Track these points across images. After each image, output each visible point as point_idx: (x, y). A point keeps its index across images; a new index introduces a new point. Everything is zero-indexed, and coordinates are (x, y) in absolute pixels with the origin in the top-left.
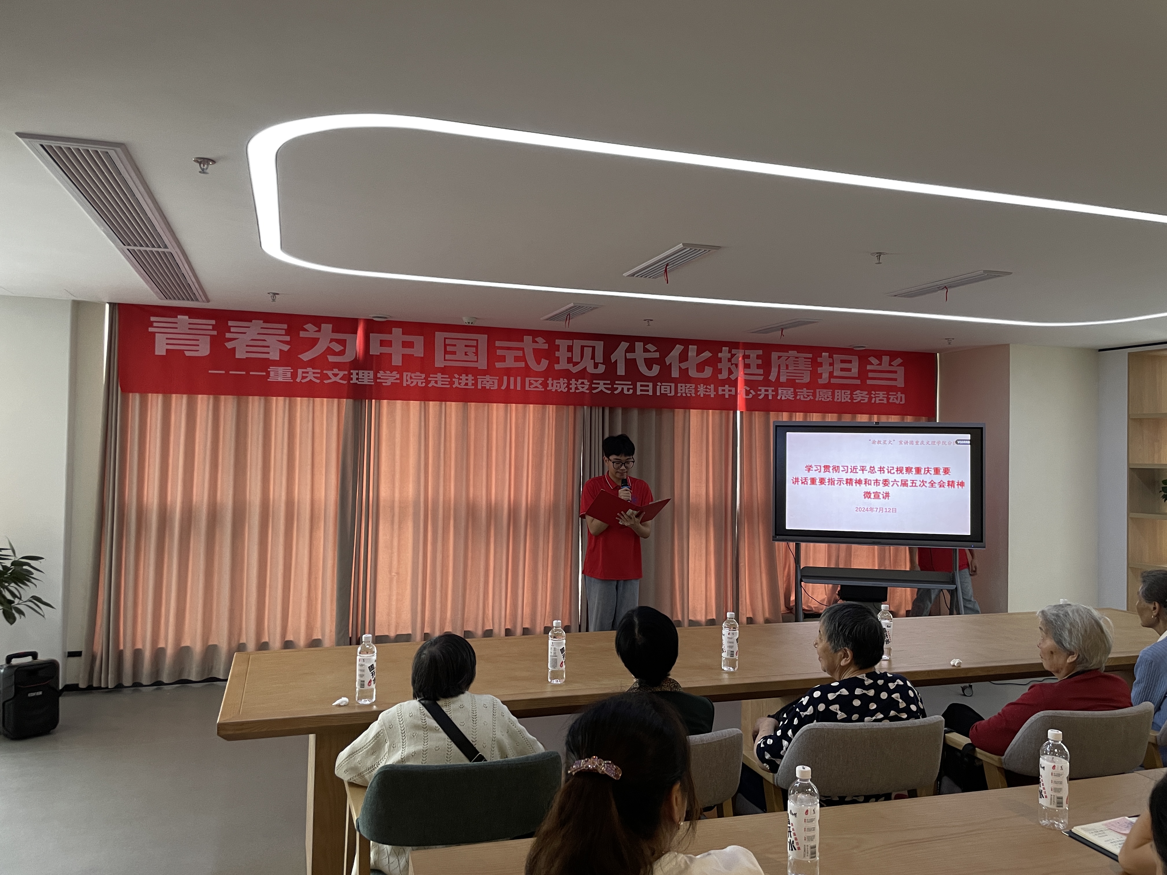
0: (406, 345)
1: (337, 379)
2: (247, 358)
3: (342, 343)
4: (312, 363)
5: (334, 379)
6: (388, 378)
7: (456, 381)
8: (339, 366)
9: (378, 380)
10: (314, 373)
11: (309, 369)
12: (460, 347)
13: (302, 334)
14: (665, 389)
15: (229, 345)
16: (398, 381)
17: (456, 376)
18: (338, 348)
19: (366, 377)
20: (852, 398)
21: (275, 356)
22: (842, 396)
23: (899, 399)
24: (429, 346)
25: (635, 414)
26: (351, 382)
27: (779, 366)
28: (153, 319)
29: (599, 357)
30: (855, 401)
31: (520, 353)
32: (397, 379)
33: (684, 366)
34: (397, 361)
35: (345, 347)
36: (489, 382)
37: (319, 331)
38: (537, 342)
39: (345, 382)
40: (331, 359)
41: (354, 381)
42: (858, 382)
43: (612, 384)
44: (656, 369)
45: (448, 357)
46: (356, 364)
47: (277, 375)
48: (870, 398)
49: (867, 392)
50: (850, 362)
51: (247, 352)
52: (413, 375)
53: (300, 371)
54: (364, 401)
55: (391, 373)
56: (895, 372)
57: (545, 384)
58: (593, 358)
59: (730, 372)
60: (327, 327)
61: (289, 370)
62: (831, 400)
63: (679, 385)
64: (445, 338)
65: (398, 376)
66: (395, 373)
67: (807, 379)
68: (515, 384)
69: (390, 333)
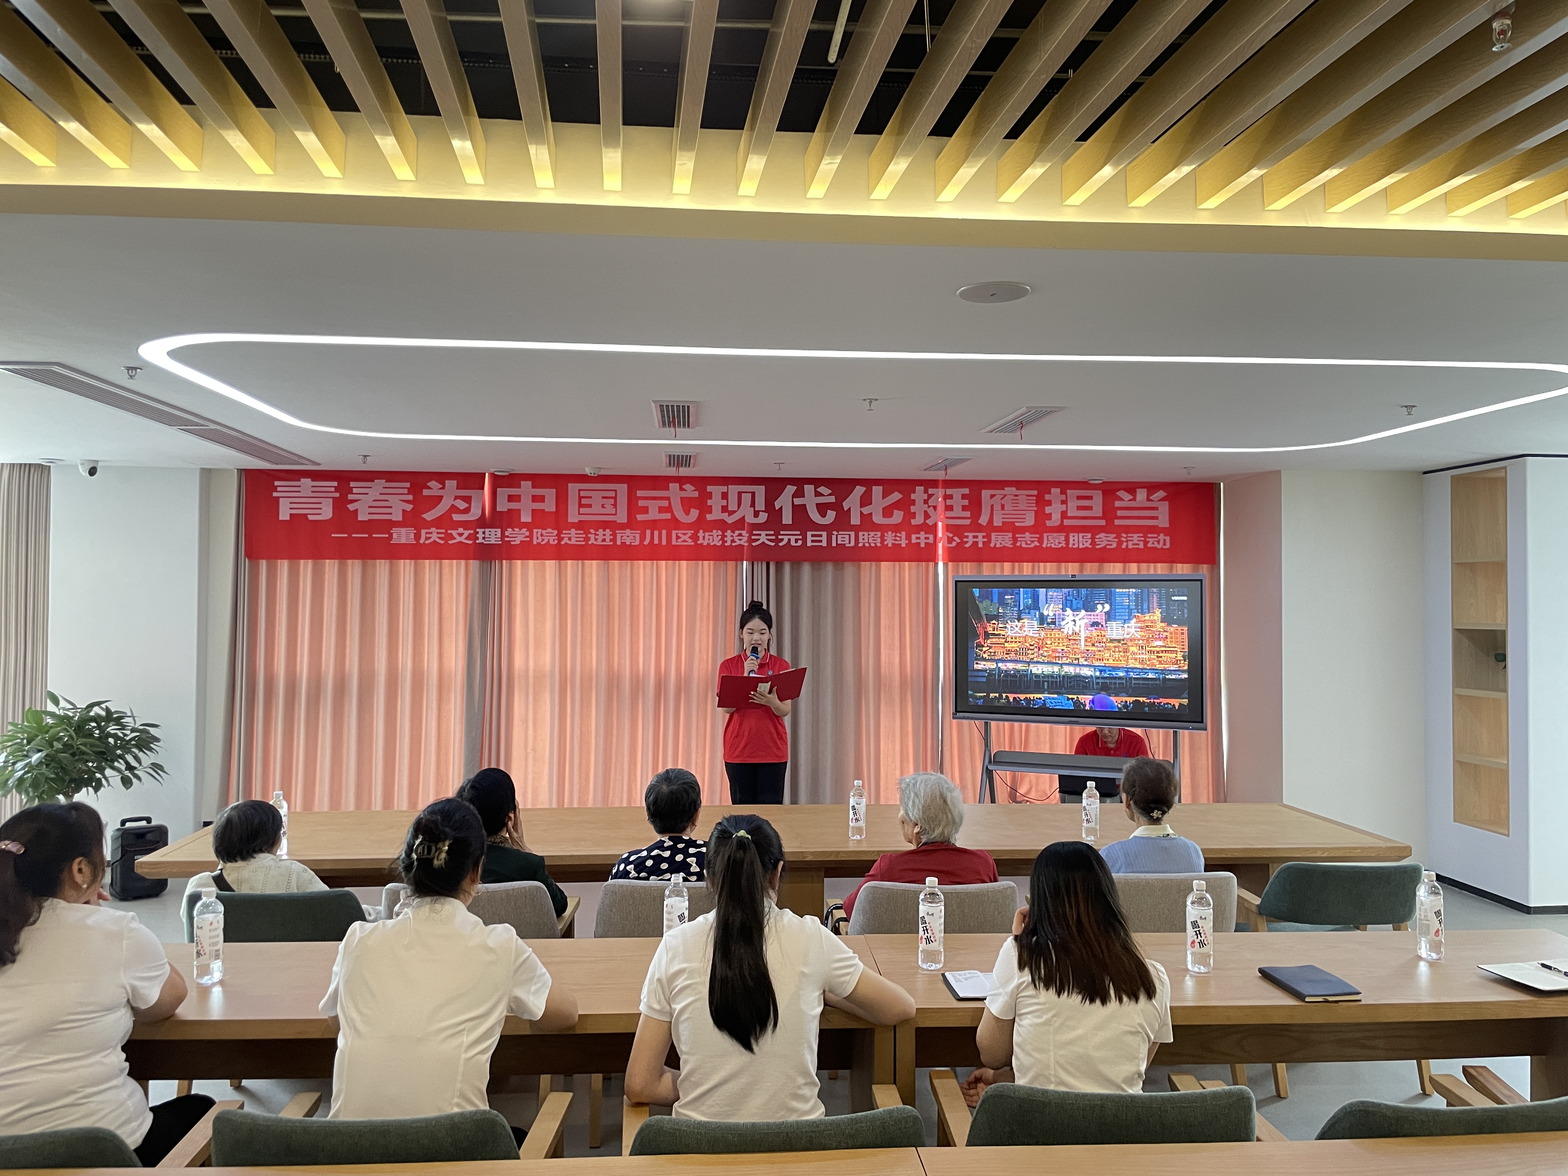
0: (536, 499)
1: (462, 539)
2: (369, 520)
3: (467, 499)
4: (438, 523)
5: (459, 539)
6: (517, 536)
7: (592, 537)
8: (466, 525)
9: (506, 539)
10: (438, 533)
11: (433, 530)
12: (596, 500)
13: (426, 492)
14: (844, 538)
15: (351, 507)
16: (528, 539)
17: (592, 531)
18: (462, 505)
19: (493, 536)
20: (1093, 543)
21: (398, 517)
22: (1081, 541)
23: (1163, 542)
24: (562, 500)
25: (806, 569)
26: (477, 542)
27: (992, 506)
28: (277, 483)
29: (760, 505)
30: (1097, 547)
31: (665, 503)
32: (527, 537)
33: (866, 510)
34: (526, 518)
35: (470, 504)
36: (630, 537)
37: (443, 488)
38: (684, 490)
39: (470, 542)
40: (456, 517)
41: (480, 541)
42: (1103, 523)
43: (777, 534)
44: (831, 515)
45: (582, 510)
46: (482, 522)
47: (399, 535)
48: (1120, 543)
49: (1115, 535)
50: (1090, 498)
51: (369, 514)
52: (544, 532)
53: (423, 532)
54: (493, 562)
55: (520, 530)
56: (1156, 509)
57: (695, 537)
58: (753, 505)
59: (927, 516)
60: (451, 484)
61: (412, 532)
62: (1064, 546)
63: (861, 534)
64: (580, 490)
65: (527, 534)
66: (524, 530)
67: (1030, 520)
68: (660, 538)
69: (519, 487)
